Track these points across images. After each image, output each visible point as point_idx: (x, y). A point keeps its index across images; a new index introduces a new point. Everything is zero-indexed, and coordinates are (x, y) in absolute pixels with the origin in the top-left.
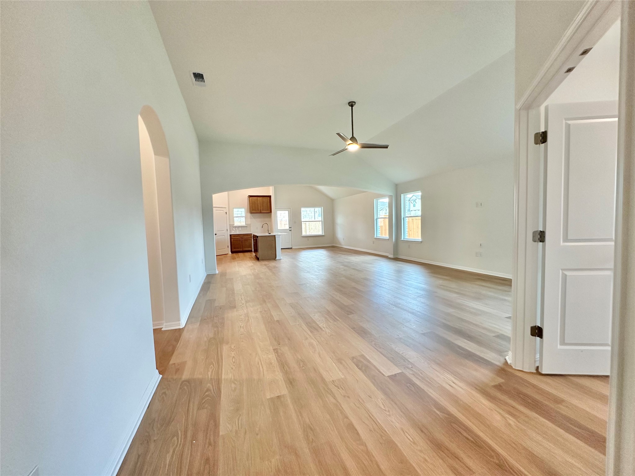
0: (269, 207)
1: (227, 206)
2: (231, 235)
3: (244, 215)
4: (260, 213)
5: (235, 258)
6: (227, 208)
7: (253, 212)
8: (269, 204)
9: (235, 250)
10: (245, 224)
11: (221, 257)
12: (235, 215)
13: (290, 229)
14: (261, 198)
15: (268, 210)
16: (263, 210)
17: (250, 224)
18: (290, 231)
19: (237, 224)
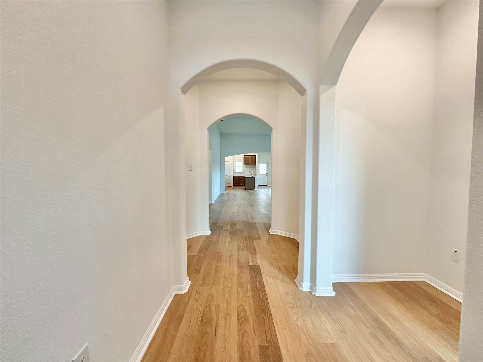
0: (255, 162)
1: (232, 161)
2: (234, 176)
3: (241, 165)
4: (250, 165)
5: (235, 188)
6: (233, 162)
7: (246, 164)
8: (255, 160)
9: (235, 184)
10: (241, 171)
11: (227, 188)
12: (236, 166)
13: (267, 174)
14: (251, 156)
15: (254, 163)
16: (251, 163)
17: (244, 171)
18: (267, 175)
19: (237, 171)
